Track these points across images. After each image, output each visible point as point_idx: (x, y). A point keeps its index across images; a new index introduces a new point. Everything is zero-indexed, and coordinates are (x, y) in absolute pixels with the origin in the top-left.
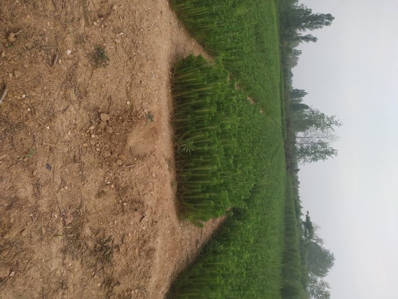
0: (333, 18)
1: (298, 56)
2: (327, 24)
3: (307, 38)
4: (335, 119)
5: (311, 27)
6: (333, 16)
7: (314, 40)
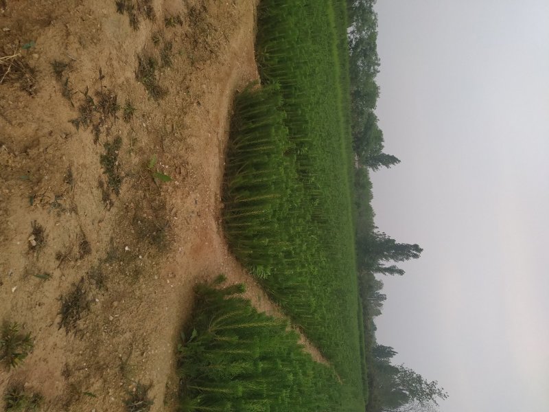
0: (421, 250)
1: (382, 302)
2: (416, 256)
3: (392, 270)
4: (438, 387)
5: (395, 257)
6: (421, 247)
7: (401, 272)
